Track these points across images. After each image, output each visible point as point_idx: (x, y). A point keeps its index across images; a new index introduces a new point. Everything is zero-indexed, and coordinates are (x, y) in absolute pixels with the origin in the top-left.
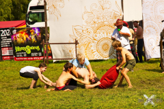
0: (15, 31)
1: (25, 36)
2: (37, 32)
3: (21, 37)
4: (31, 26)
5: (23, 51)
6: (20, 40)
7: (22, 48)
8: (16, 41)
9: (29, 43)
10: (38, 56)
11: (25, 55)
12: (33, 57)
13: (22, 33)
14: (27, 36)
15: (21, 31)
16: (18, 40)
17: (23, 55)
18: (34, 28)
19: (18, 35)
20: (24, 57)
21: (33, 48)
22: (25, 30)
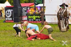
0: (29, 8)
1: (33, 11)
2: (39, 9)
3: (31, 11)
4: (37, 6)
5: (32, 18)
6: (31, 13)
7: (31, 17)
8: (29, 13)
9: (35, 14)
10: (39, 21)
11: (33, 20)
12: (36, 21)
13: (32, 9)
14: (34, 11)
15: (31, 8)
16: (30, 12)
17: (32, 20)
18: (38, 7)
19: (30, 10)
20: (32, 21)
21: (37, 17)
22: (34, 8)
